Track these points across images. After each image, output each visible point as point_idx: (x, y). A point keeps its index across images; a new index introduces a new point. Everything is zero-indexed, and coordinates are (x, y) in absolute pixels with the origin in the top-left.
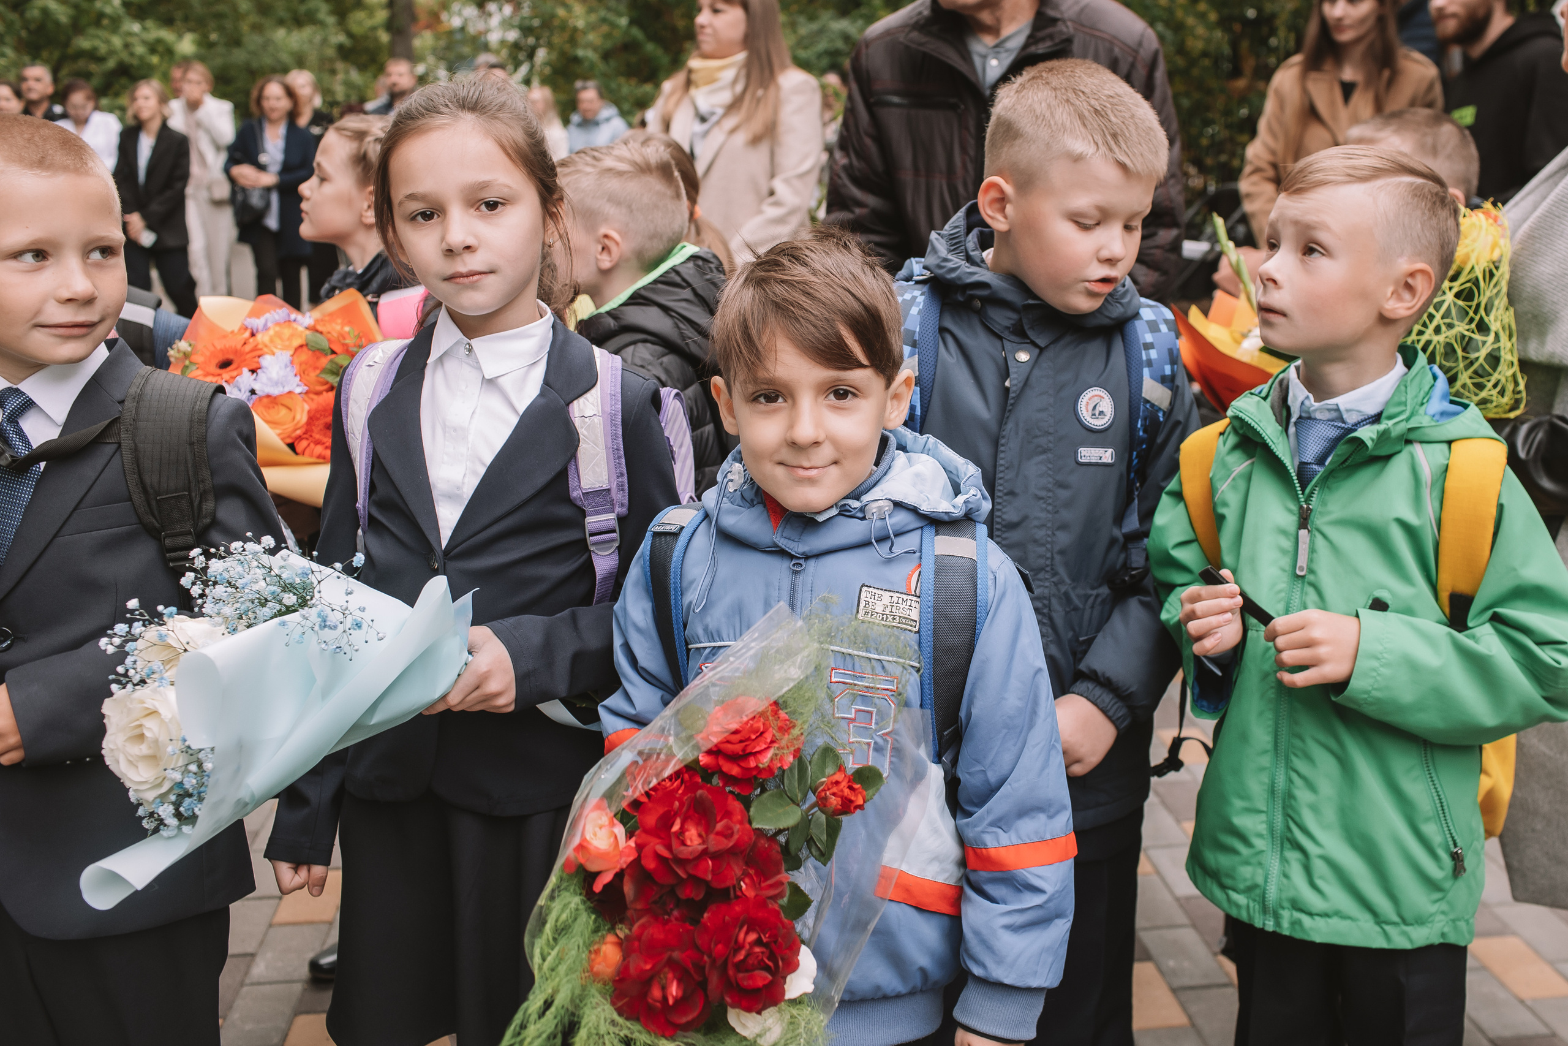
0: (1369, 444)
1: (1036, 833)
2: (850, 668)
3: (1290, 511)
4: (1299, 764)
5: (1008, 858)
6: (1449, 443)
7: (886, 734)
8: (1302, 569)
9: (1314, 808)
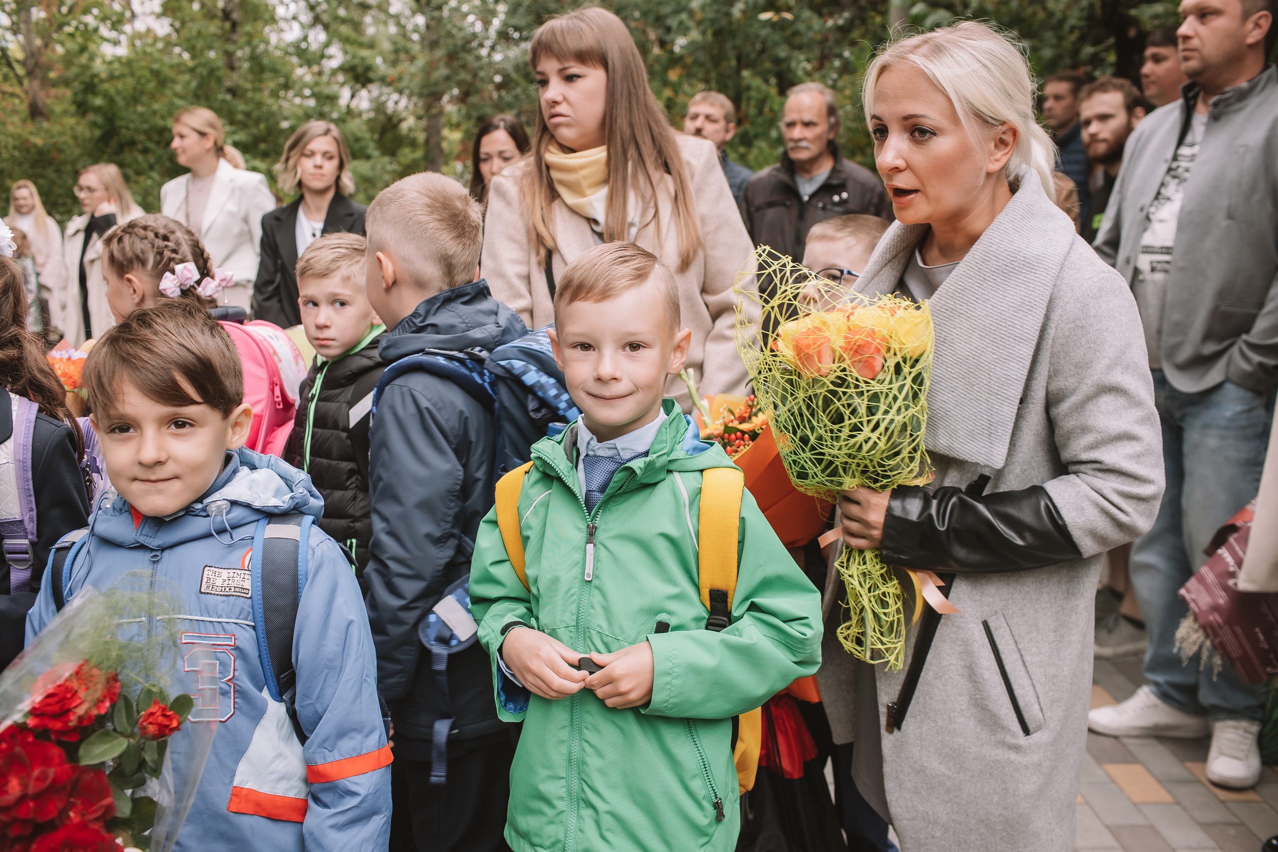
0: (638, 471)
1: (354, 749)
2: (197, 631)
3: (579, 529)
4: (589, 735)
5: (331, 771)
6: (702, 471)
7: (229, 680)
8: (589, 576)
9: (602, 772)
